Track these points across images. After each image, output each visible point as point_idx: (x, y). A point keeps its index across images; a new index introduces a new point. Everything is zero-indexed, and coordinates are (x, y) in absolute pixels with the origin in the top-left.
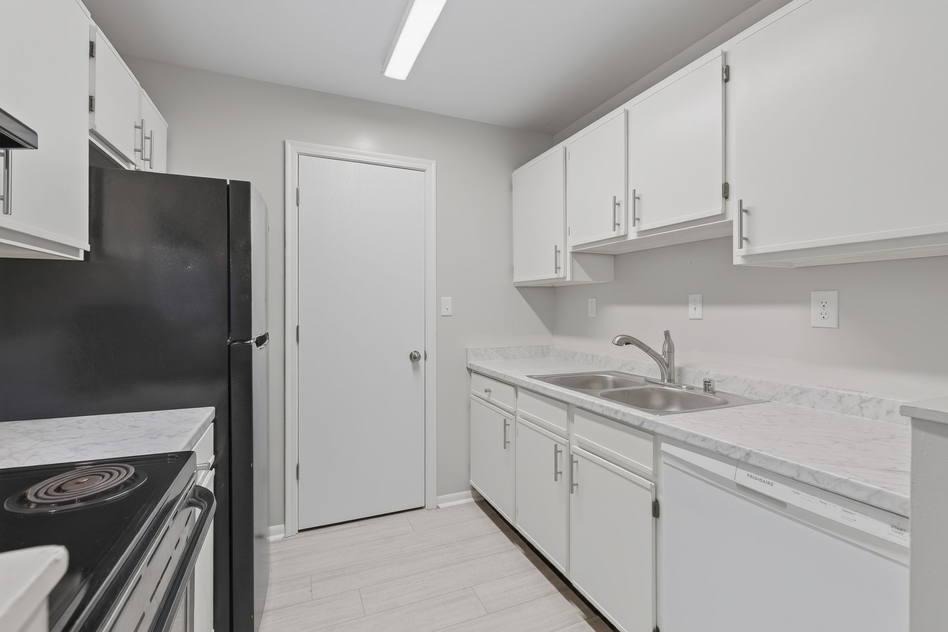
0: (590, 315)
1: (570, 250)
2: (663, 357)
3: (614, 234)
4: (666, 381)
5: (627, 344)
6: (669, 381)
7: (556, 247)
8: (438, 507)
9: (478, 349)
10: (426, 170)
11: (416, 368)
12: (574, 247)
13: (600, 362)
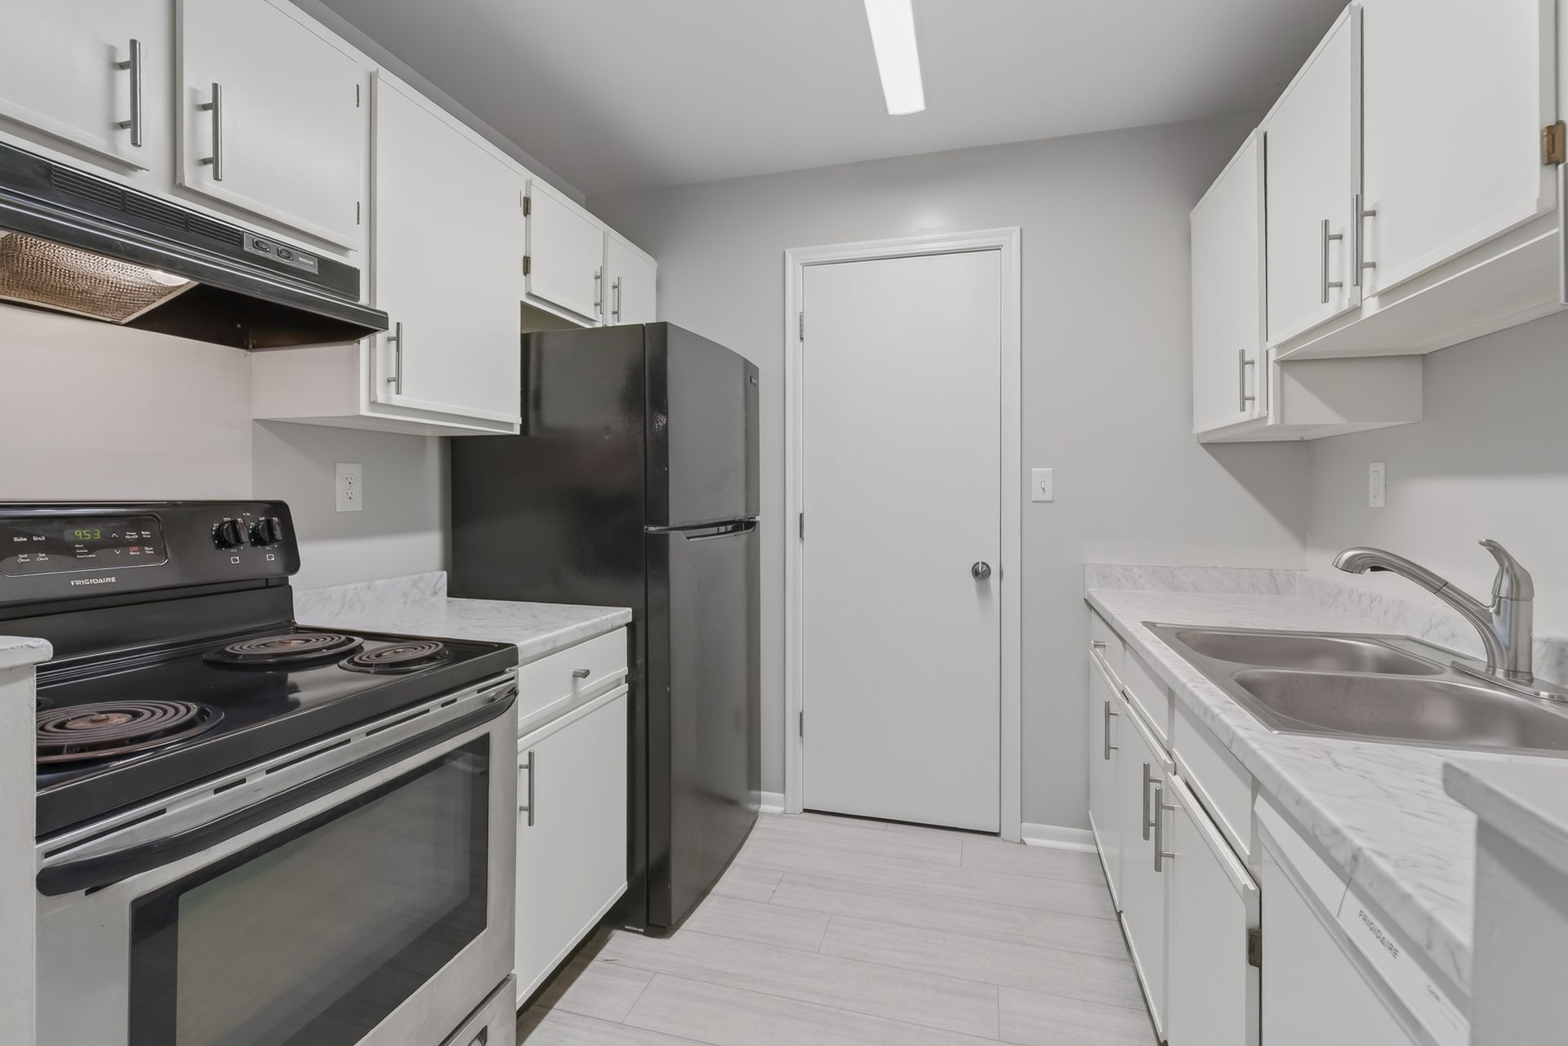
0: (1372, 503)
1: (1273, 356)
2: (1491, 610)
3: (1329, 311)
4: (1500, 674)
5: (1375, 569)
6: (1512, 673)
7: (1242, 353)
8: (1022, 842)
9: (1109, 566)
10: (1002, 246)
11: (983, 591)
12: (1281, 347)
13: (1385, 613)
